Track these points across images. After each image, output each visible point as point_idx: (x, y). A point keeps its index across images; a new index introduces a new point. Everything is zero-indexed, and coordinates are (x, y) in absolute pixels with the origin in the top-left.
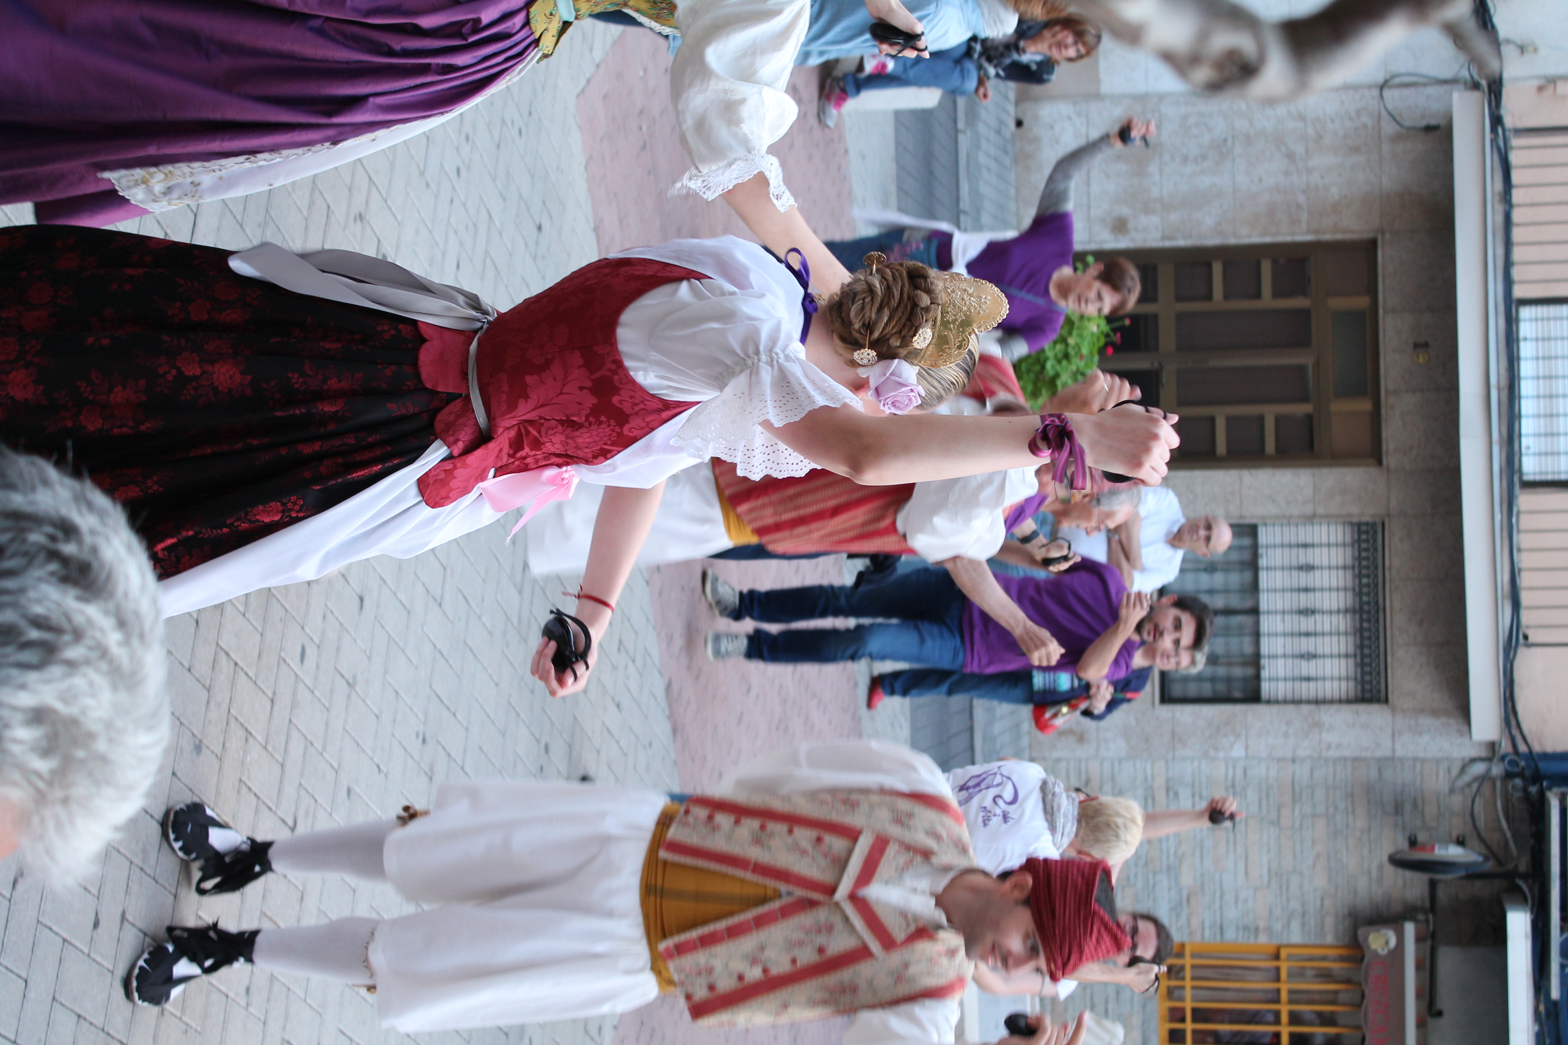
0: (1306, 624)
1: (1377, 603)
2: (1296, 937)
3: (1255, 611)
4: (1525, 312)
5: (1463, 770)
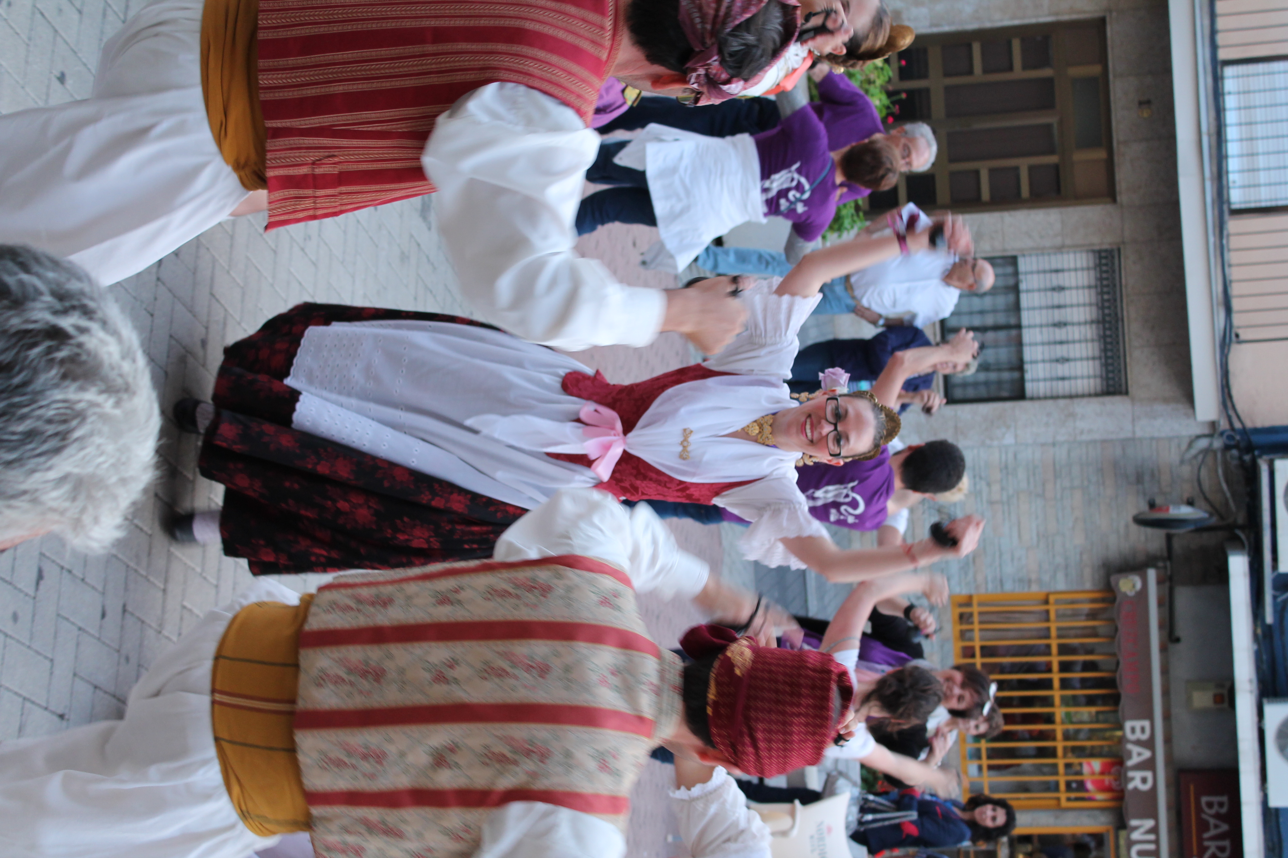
0: (1060, 334)
1: (1116, 314)
2: (1061, 585)
3: (1019, 327)
4: (1229, 71)
5: (1190, 445)
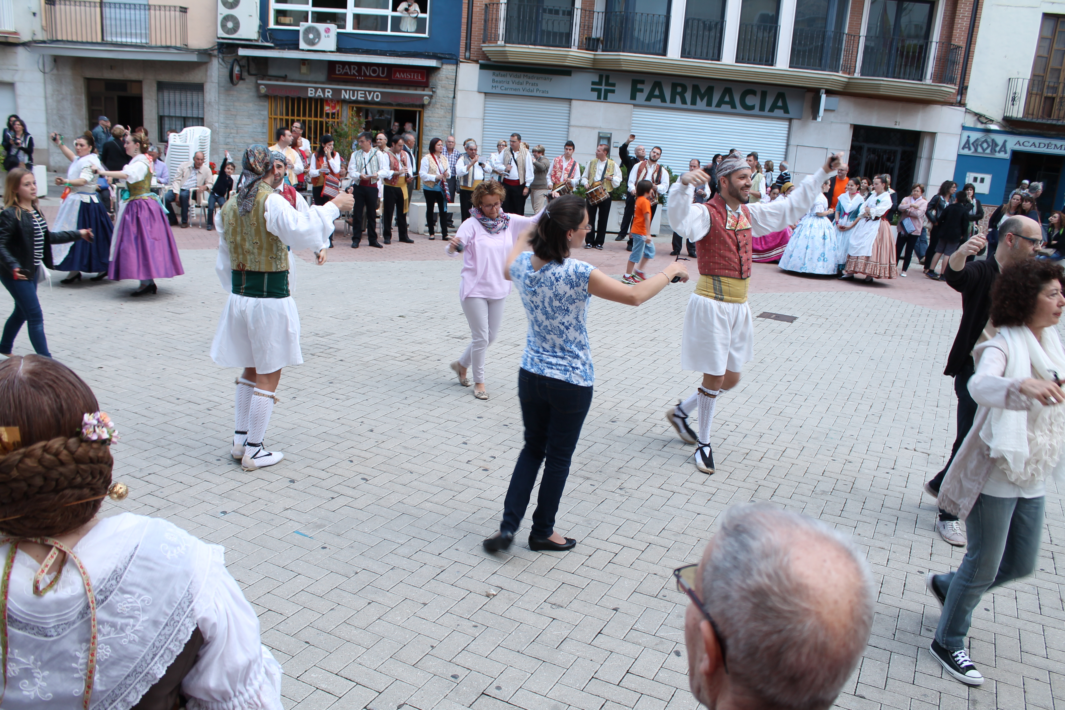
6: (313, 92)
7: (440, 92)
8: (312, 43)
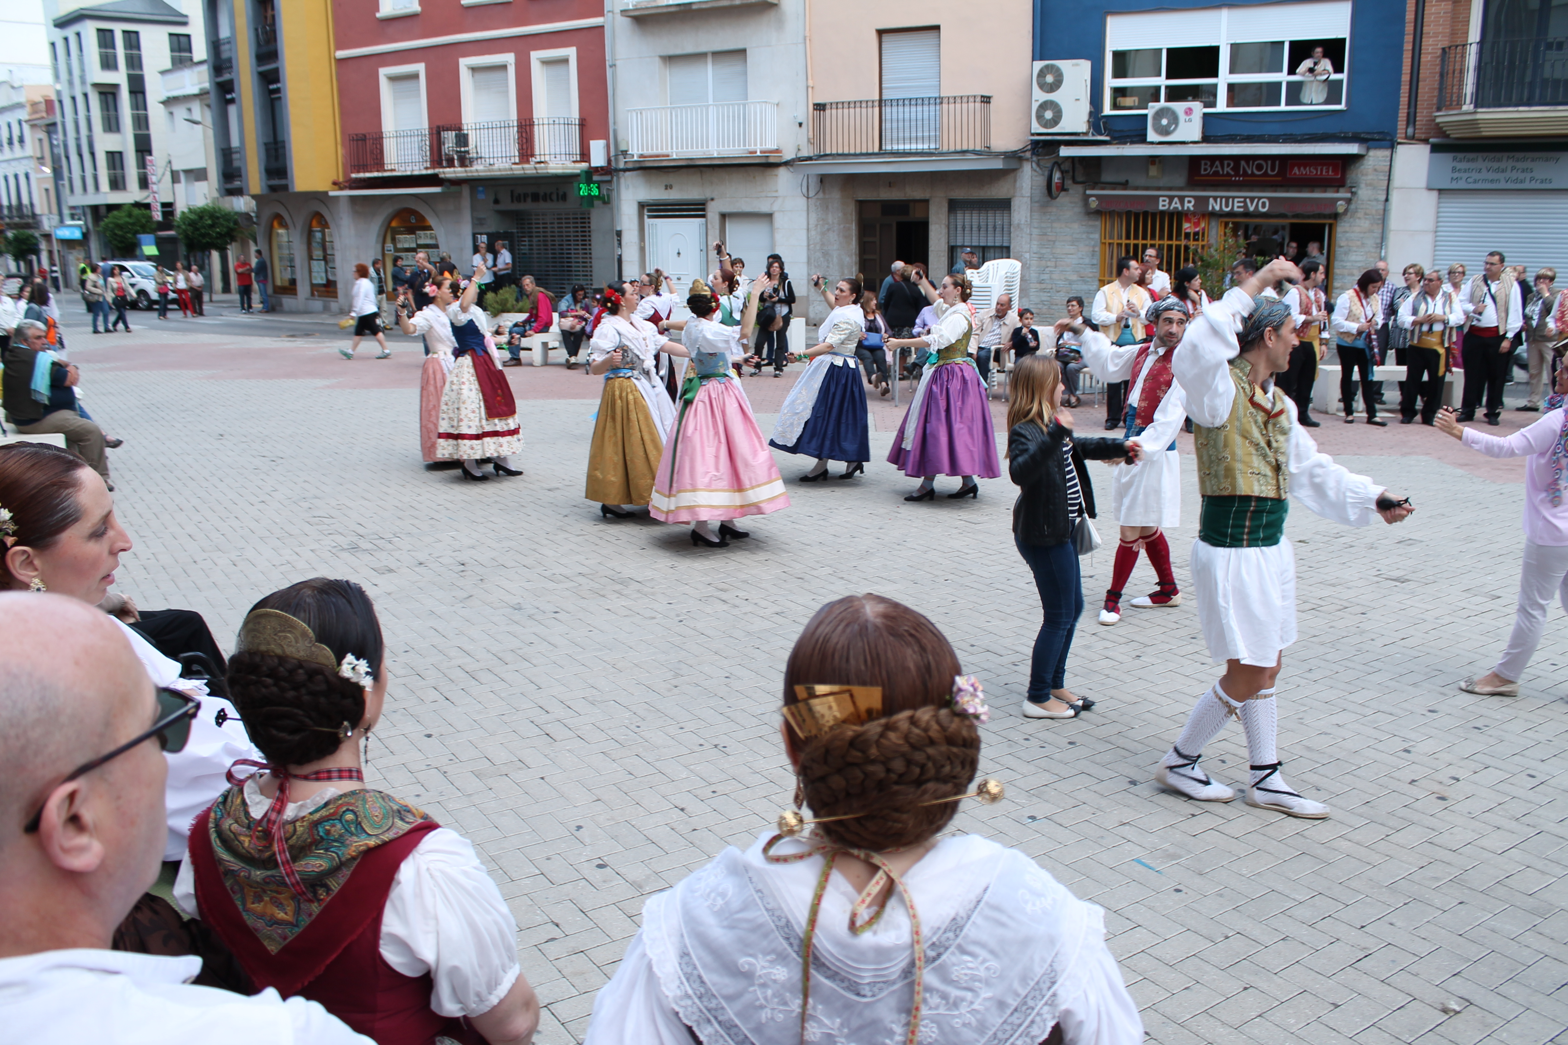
6: (1166, 203)
7: (1363, 193)
8: (1165, 131)
